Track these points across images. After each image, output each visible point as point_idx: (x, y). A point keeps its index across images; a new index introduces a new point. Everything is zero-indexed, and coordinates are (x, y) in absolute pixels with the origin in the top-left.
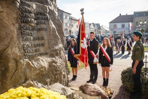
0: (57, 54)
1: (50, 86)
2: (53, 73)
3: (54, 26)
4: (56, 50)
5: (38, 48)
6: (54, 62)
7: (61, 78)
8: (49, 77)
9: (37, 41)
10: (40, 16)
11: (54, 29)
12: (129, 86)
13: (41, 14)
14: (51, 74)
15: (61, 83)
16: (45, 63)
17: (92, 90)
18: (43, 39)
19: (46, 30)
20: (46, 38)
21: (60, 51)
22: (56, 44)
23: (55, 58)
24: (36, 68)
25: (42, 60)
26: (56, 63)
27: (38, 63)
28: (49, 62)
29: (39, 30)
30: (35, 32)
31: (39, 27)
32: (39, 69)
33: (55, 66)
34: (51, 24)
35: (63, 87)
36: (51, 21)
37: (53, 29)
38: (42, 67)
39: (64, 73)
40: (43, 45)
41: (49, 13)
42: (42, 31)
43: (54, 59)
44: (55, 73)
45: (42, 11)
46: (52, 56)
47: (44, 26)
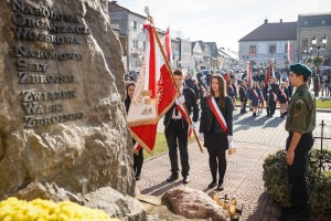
0: (106, 118)
1: (88, 196)
2: (95, 162)
3: (98, 49)
4: (104, 108)
5: (58, 102)
6: (98, 136)
7: (115, 174)
8: (85, 174)
9: (57, 85)
10: (65, 25)
11: (101, 56)
12: (282, 194)
13: (66, 18)
14: (92, 166)
15: (115, 187)
16: (77, 138)
17: (191, 204)
18: (71, 80)
19: (79, 58)
20: (78, 78)
21: (114, 111)
22: (105, 93)
23: (102, 126)
24: (53, 153)
25: (69, 133)
26: (103, 138)
27: (58, 140)
28: (86, 138)
29: (62, 58)
30: (51, 62)
31: (61, 51)
32: (62, 155)
33: (100, 146)
34: (93, 44)
35: (121, 196)
36: (91, 36)
37: (98, 56)
38: (69, 150)
39: (122, 164)
40: (71, 95)
41: (87, 17)
42: (69, 62)
43: (99, 128)
44: (101, 162)
45: (69, 12)
46: (94, 121)
47: (75, 49)
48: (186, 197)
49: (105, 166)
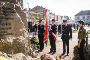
1: (14, 55)
2: (16, 46)
3: (19, 16)
4: (20, 32)
6: (18, 39)
8: (13, 49)
10: (8, 10)
11: (19, 18)
14: (15, 47)
15: (23, 53)
16: (11, 40)
19: (13, 19)
21: (23, 32)
24: (3, 43)
25: (8, 38)
26: (20, 40)
27: (5, 40)
28: (14, 40)
30: (4, 20)
31: (7, 17)
32: (6, 44)
33: (18, 42)
34: (17, 15)
36: (17, 13)
38: (8, 43)
39: (26, 47)
40: (10, 28)
42: (9, 20)
43: (18, 37)
44: (18, 46)
45: (10, 7)
48: (46, 56)
49: (20, 47)
